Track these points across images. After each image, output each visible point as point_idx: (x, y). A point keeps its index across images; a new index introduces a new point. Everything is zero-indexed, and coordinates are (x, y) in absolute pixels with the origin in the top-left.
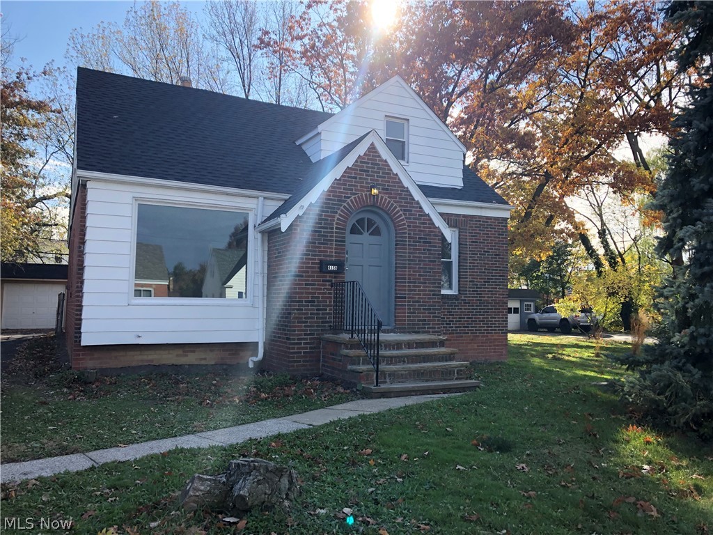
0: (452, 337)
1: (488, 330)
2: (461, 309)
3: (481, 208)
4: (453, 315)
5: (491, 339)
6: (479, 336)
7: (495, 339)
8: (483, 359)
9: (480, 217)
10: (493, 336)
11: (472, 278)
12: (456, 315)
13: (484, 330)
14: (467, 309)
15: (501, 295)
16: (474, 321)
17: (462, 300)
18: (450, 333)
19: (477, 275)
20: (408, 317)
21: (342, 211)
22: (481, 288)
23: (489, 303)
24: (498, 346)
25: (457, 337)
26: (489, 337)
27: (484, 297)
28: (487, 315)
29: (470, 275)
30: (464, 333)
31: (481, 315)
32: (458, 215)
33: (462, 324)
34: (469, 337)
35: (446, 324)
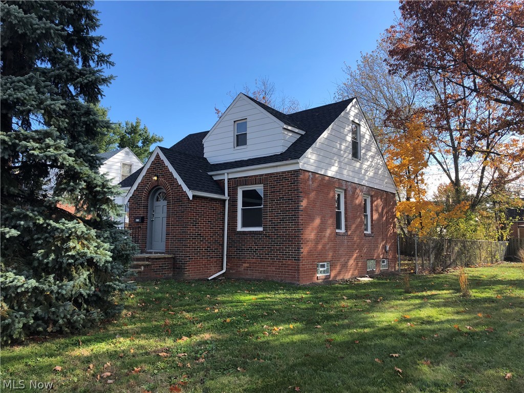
0: (257, 261)
1: (284, 257)
2: (264, 241)
3: (277, 166)
4: (258, 245)
5: (286, 264)
6: (276, 262)
7: (288, 264)
8: (280, 279)
9: (277, 173)
10: (287, 262)
11: (271, 219)
12: (260, 245)
13: (280, 257)
14: (268, 241)
15: (293, 230)
16: (272, 250)
17: (264, 235)
18: (256, 258)
19: (275, 216)
20: (171, 245)
21: (146, 191)
22: (278, 225)
23: (284, 237)
24: (291, 270)
25: (261, 261)
26: (284, 263)
27: (280, 232)
28: (282, 245)
29: (269, 216)
30: (265, 259)
31: (278, 246)
32: (262, 175)
33: (264, 252)
34: (269, 261)
35: (254, 252)
